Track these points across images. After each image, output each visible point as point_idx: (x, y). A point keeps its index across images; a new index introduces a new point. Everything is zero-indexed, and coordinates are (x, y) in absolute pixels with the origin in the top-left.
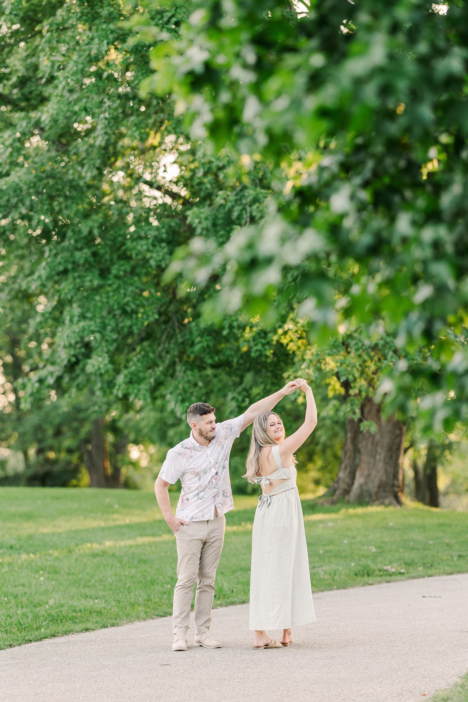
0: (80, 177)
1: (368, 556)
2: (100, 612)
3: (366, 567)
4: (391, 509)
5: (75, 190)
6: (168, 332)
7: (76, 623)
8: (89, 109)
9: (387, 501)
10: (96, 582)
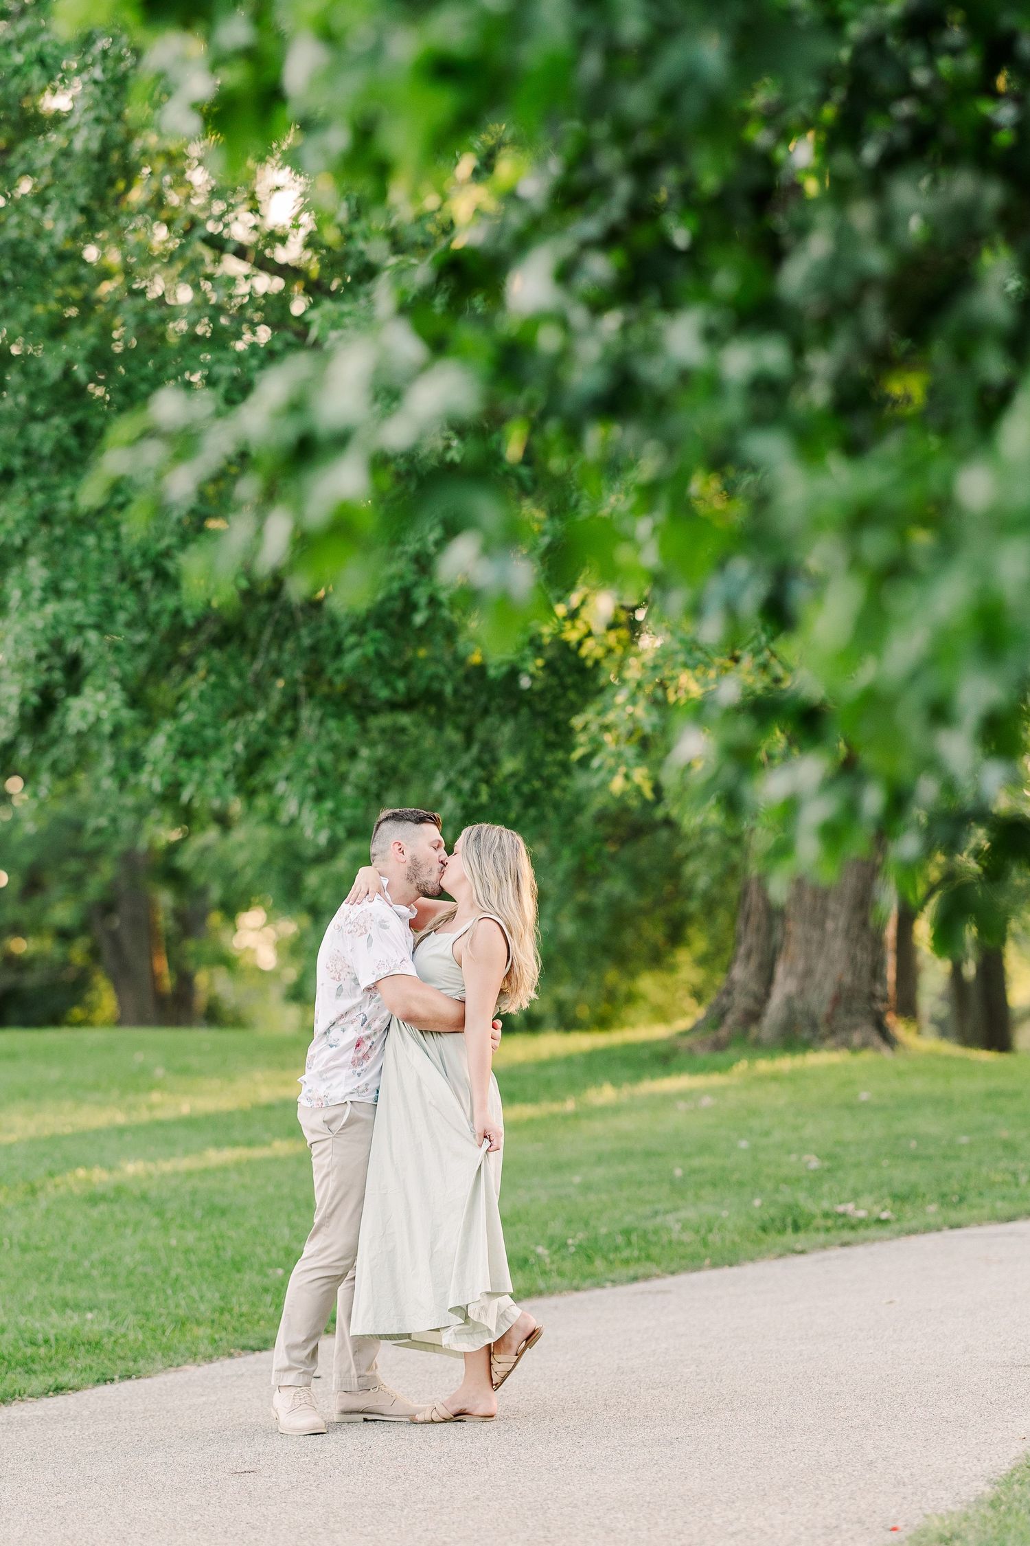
0: (39, 234)
1: (798, 1180)
2: (97, 1343)
3: (791, 1207)
4: (867, 1056)
5: (26, 266)
6: (278, 623)
7: (35, 1372)
8: (49, 61)
9: (856, 1038)
10: (92, 1266)
